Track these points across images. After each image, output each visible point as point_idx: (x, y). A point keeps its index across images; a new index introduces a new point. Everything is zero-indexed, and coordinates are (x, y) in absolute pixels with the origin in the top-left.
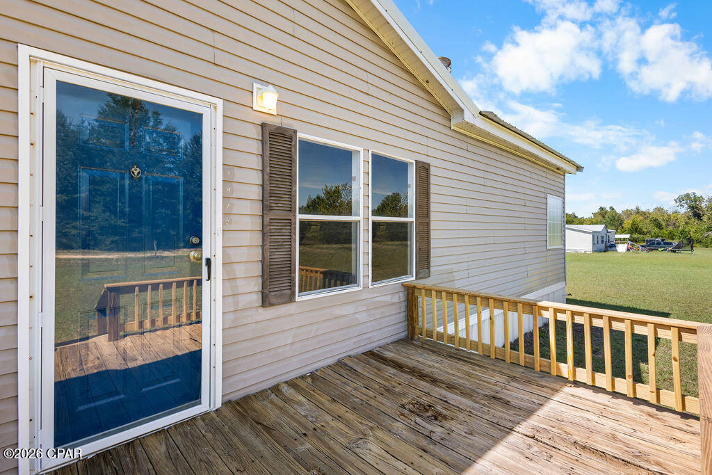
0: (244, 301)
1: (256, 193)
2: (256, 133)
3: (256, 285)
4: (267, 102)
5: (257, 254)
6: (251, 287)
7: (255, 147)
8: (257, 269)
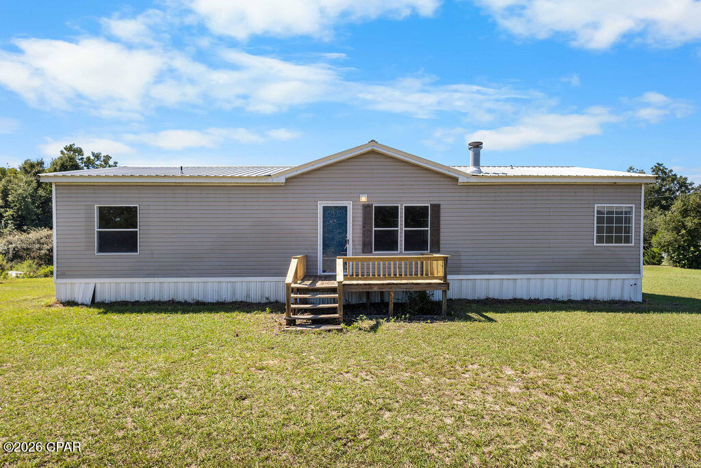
0: (357, 251)
1: (361, 223)
2: (361, 208)
3: (361, 247)
4: (364, 199)
5: (361, 239)
6: (360, 248)
7: (361, 211)
8: (361, 243)
